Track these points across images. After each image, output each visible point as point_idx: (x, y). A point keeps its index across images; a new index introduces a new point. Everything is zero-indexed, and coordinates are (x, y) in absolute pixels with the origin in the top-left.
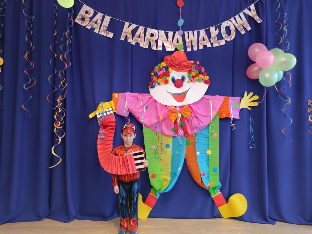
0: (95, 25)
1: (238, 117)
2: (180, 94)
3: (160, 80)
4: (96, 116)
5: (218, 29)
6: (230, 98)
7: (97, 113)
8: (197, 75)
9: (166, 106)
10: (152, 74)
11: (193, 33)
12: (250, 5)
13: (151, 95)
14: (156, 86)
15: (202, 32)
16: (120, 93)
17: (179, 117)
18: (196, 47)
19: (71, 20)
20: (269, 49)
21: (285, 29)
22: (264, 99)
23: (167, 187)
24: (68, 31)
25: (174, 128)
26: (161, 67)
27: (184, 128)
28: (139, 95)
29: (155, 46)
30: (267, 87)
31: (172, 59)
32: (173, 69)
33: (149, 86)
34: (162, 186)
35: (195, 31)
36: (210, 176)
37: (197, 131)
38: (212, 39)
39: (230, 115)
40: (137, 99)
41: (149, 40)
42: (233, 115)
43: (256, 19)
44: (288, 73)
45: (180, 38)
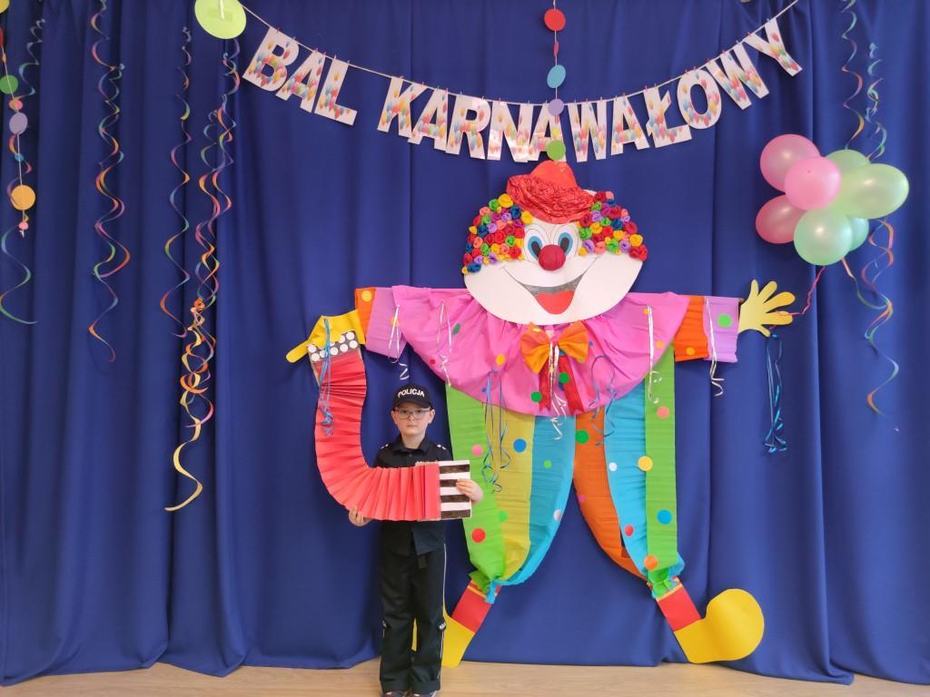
0: (303, 89)
1: (733, 359)
2: (554, 289)
3: (495, 247)
4: (306, 357)
5: (668, 94)
6: (708, 299)
7: (312, 349)
8: (607, 232)
9: (514, 325)
10: (473, 229)
11: (595, 106)
12: (764, 22)
13: (468, 293)
14: (483, 267)
15: (622, 105)
16: (377, 289)
17: (554, 357)
18: (602, 148)
19: (233, 74)
20: (823, 153)
21: (871, 90)
22: (811, 301)
23: (521, 569)
24: (224, 105)
25: (541, 390)
26: (499, 209)
27: (569, 390)
28: (433, 292)
29: (479, 146)
30: (818, 268)
31: (532, 188)
32: (533, 215)
33: (463, 266)
34: (505, 567)
35: (598, 102)
36: (648, 537)
37: (609, 400)
38: (652, 126)
39: (709, 350)
40: (426, 306)
41: (462, 128)
42: (717, 353)
43: (784, 63)
44: (884, 223)
45: (556, 122)
